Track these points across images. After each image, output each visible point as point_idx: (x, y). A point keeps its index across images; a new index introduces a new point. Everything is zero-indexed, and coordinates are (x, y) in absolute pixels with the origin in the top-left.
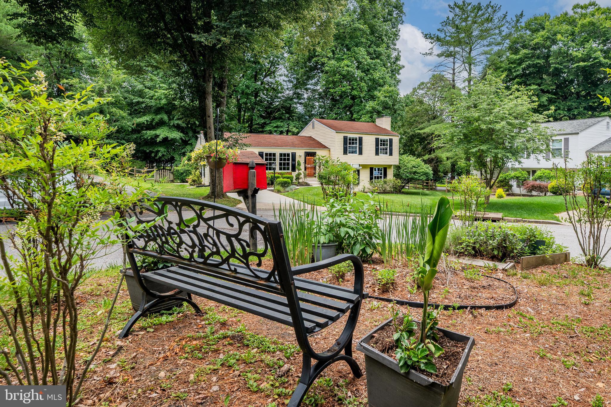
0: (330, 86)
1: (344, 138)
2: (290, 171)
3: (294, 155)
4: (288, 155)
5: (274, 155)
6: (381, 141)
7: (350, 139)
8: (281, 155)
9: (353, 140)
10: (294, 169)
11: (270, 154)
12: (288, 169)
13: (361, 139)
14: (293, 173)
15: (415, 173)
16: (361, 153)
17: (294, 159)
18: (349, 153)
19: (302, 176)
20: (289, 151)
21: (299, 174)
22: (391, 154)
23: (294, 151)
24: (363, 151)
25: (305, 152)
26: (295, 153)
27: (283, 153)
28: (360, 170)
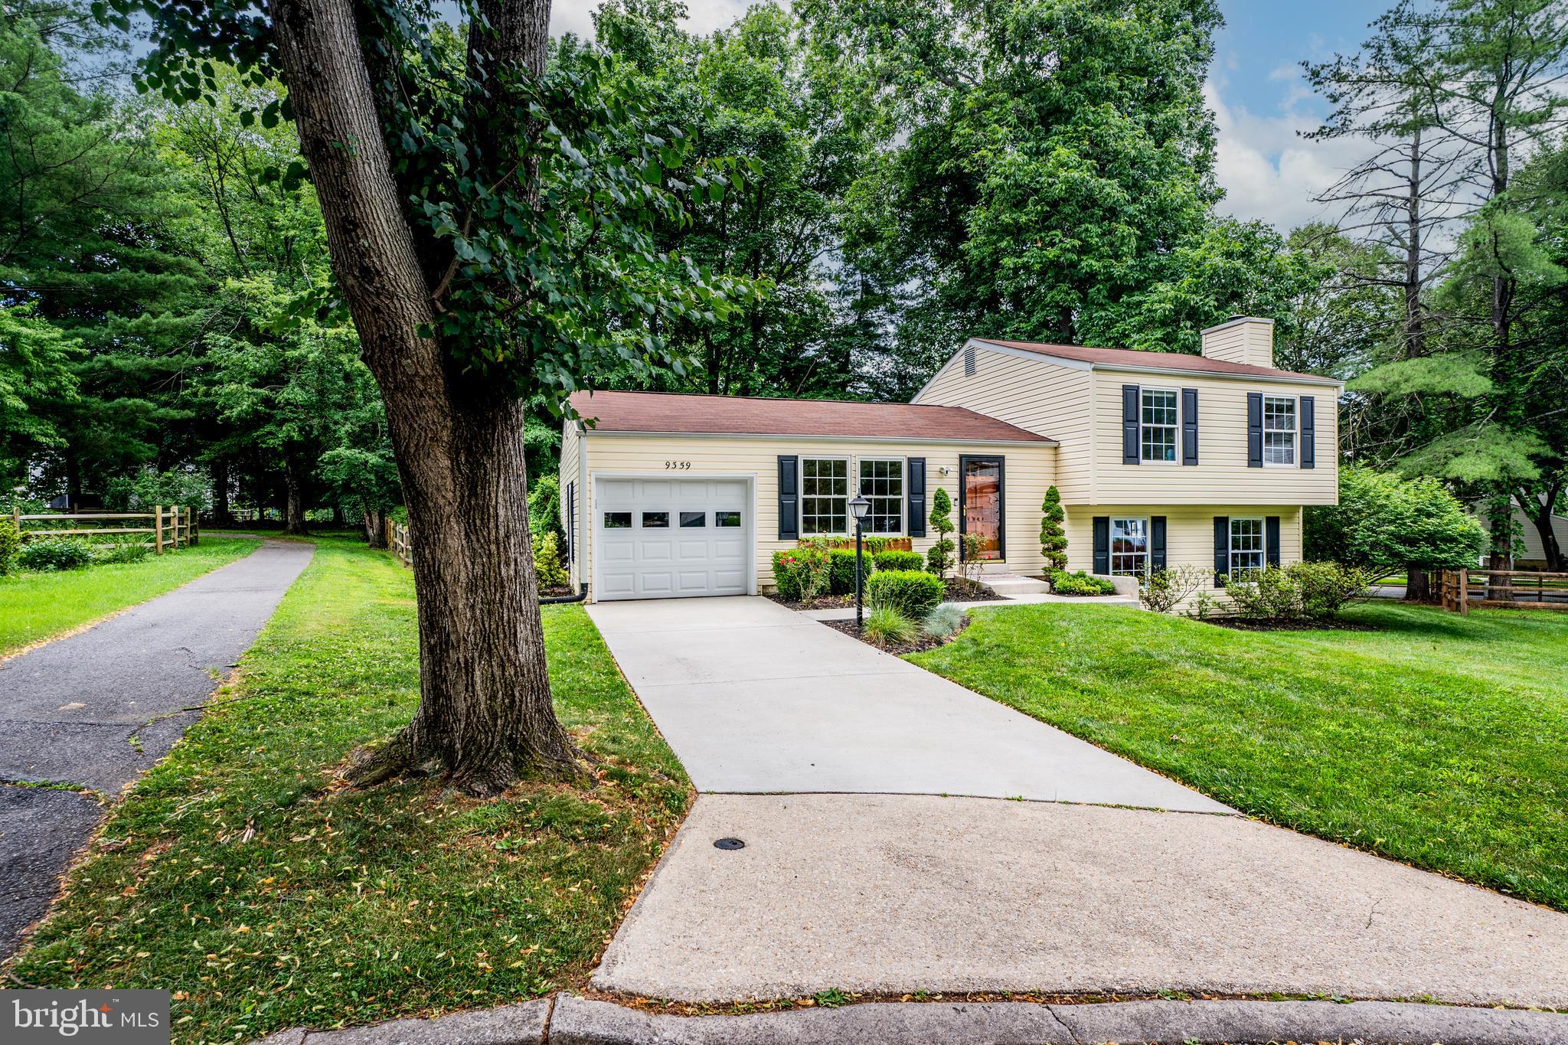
0: (1004, 244)
1: (1125, 396)
2: (902, 534)
3: (918, 467)
4: (896, 467)
5: (841, 467)
6: (1269, 408)
7: (1147, 400)
8: (866, 467)
9: (1159, 401)
10: (917, 528)
11: (825, 466)
12: (896, 528)
13: (1191, 396)
14: (915, 541)
15: (1432, 538)
16: (1191, 457)
17: (918, 487)
18: (1147, 456)
19: (954, 555)
20: (900, 454)
21: (944, 547)
22: (1308, 462)
23: (916, 452)
24: (1200, 449)
25: (961, 457)
26: (923, 461)
27: (874, 459)
28: (1168, 522)
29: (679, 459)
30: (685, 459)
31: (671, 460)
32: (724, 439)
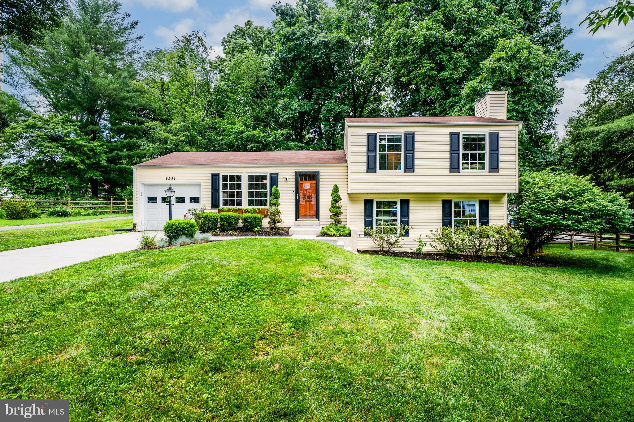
1: (368, 139)
2: (268, 207)
3: (275, 177)
4: (264, 177)
5: (239, 178)
6: (466, 139)
7: (382, 140)
8: (250, 177)
11: (232, 178)
12: (265, 204)
13: (410, 137)
16: (410, 168)
18: (382, 167)
20: (266, 171)
23: (274, 170)
24: (415, 164)
25: (296, 172)
26: (277, 174)
27: (254, 174)
28: (410, 202)
29: (171, 176)
30: (173, 176)
31: (168, 176)
32: (187, 167)
